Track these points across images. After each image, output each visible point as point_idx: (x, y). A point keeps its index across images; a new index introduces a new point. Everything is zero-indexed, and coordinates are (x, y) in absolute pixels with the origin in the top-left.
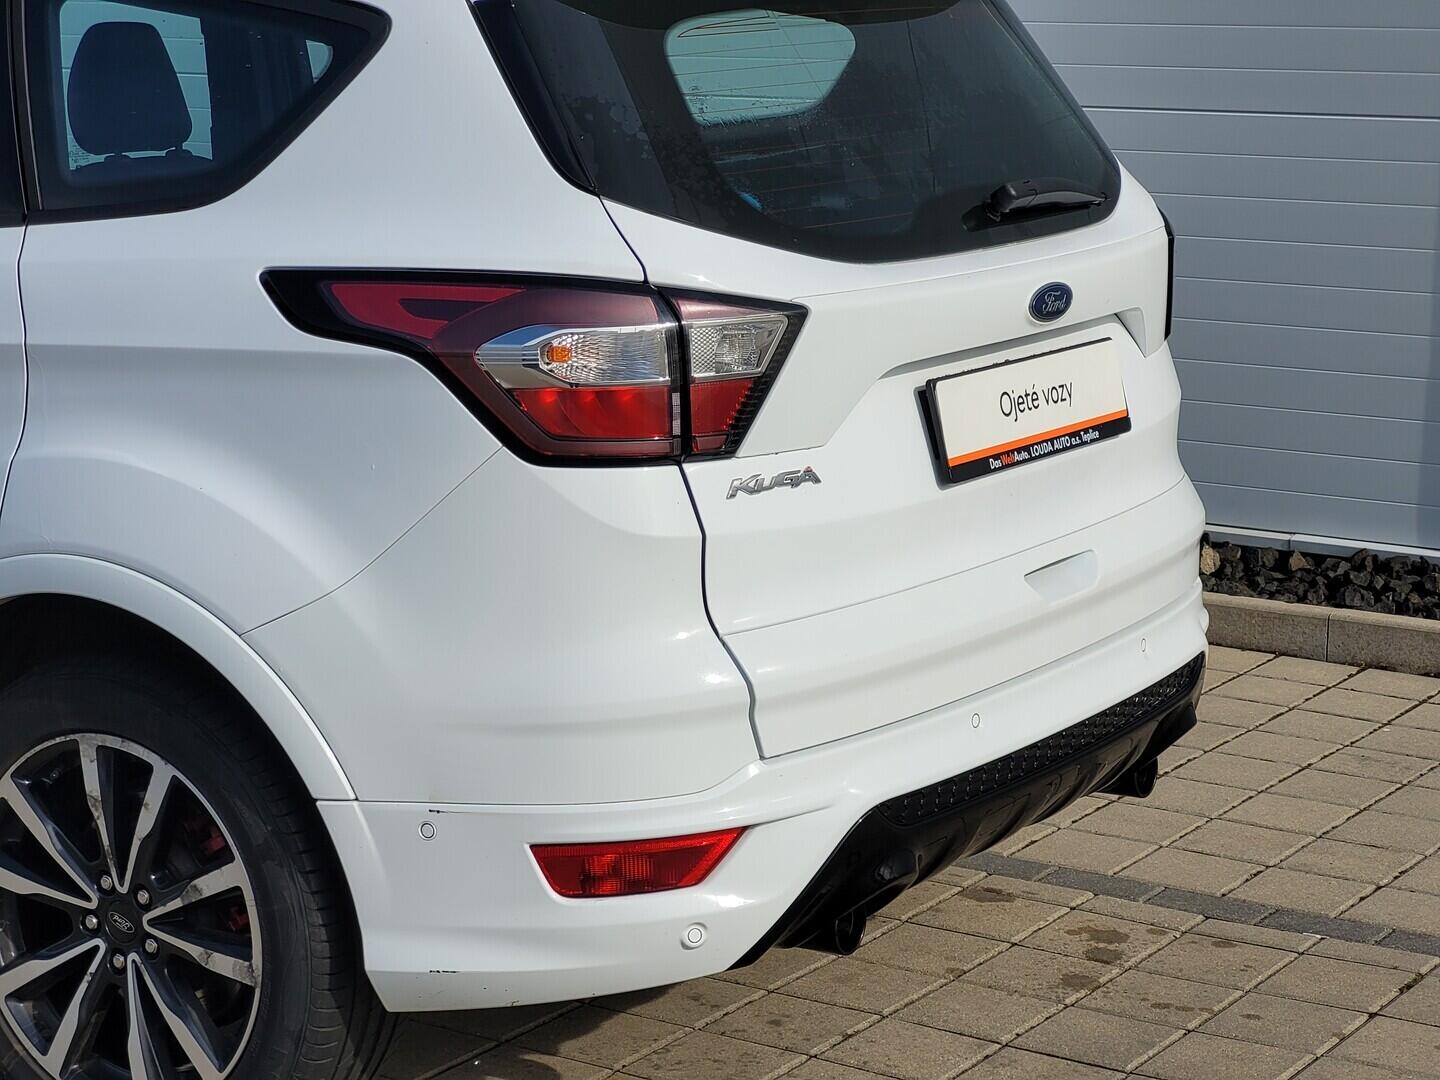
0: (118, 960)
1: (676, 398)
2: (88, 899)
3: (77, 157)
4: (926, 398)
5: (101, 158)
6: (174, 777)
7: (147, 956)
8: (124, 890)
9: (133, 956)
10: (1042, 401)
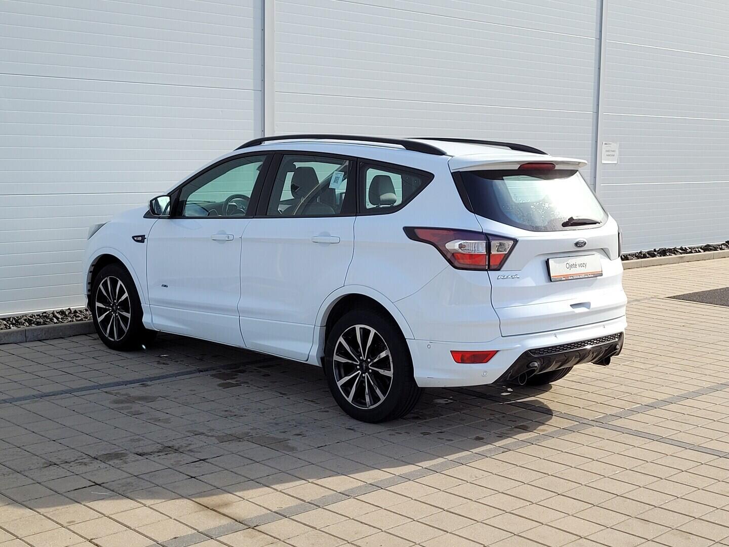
0: (364, 375)
1: (487, 257)
2: (358, 362)
3: (369, 206)
4: (547, 262)
5: (375, 206)
6: (375, 333)
7: (369, 373)
8: (365, 359)
9: (367, 374)
10: (578, 266)
